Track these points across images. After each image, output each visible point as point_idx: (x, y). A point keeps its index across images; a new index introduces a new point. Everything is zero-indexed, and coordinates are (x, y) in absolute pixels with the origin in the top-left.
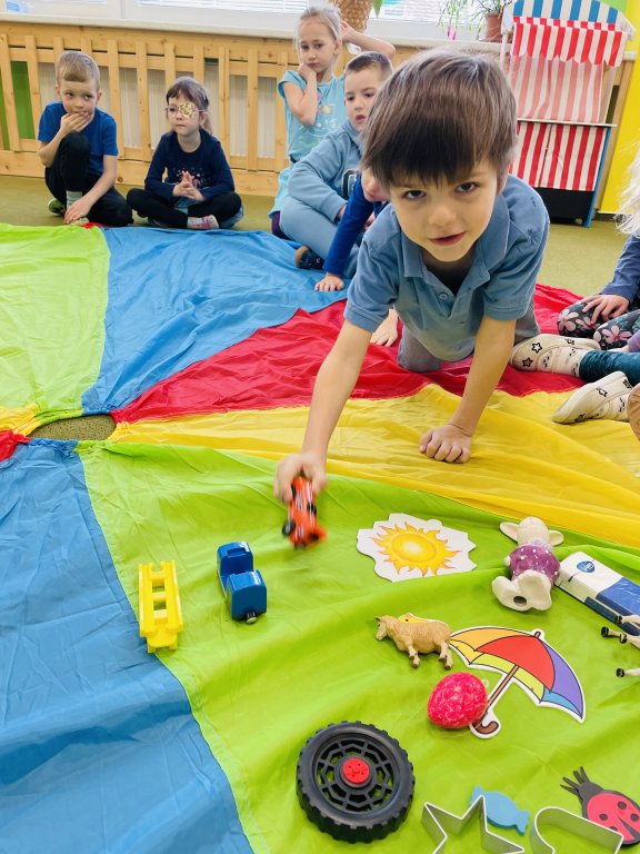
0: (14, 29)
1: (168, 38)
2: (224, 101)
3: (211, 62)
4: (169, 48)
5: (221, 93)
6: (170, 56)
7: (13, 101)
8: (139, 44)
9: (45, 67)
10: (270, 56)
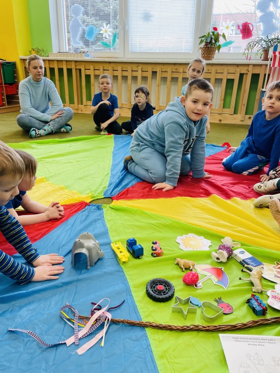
0: (87, 63)
1: (139, 65)
2: (158, 86)
3: (154, 73)
4: (140, 68)
5: (157, 83)
6: (140, 71)
7: (85, 88)
8: (129, 68)
9: (97, 77)
10: (176, 70)
